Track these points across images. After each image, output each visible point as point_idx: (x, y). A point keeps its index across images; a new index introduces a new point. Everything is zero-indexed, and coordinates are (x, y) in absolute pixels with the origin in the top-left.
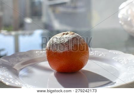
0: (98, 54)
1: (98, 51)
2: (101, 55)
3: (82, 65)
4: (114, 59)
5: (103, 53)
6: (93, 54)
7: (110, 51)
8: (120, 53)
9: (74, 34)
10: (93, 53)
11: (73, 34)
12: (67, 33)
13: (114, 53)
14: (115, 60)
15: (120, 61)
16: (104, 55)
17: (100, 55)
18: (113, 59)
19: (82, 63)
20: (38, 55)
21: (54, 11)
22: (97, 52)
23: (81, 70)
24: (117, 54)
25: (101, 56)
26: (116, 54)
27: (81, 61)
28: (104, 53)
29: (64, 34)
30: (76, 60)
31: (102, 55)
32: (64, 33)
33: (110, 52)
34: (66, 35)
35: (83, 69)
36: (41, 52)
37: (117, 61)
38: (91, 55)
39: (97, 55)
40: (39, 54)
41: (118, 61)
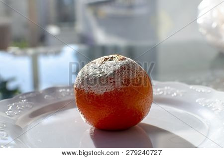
0: (169, 93)
1: (169, 88)
2: (175, 94)
3: (140, 116)
4: (198, 103)
5: (178, 91)
6: (161, 93)
7: (191, 87)
8: (209, 91)
9: (125, 59)
10: (160, 91)
11: (122, 60)
12: (112, 58)
13: (199, 91)
14: (200, 103)
15: (209, 106)
16: (181, 95)
17: (173, 95)
18: (197, 101)
19: (139, 112)
20: (62, 96)
21: (96, 14)
22: (167, 90)
23: (138, 124)
24: (204, 92)
25: (175, 96)
26: (201, 91)
27: (137, 108)
28: (181, 91)
29: (106, 59)
30: (129, 108)
31: (177, 95)
32: (107, 57)
33: (192, 89)
34: (110, 60)
35: (143, 121)
36: (68, 90)
37: (203, 105)
38: (158, 94)
39: (167, 94)
40: (64, 95)
41: (206, 106)
